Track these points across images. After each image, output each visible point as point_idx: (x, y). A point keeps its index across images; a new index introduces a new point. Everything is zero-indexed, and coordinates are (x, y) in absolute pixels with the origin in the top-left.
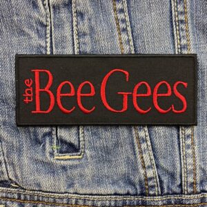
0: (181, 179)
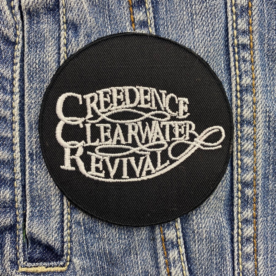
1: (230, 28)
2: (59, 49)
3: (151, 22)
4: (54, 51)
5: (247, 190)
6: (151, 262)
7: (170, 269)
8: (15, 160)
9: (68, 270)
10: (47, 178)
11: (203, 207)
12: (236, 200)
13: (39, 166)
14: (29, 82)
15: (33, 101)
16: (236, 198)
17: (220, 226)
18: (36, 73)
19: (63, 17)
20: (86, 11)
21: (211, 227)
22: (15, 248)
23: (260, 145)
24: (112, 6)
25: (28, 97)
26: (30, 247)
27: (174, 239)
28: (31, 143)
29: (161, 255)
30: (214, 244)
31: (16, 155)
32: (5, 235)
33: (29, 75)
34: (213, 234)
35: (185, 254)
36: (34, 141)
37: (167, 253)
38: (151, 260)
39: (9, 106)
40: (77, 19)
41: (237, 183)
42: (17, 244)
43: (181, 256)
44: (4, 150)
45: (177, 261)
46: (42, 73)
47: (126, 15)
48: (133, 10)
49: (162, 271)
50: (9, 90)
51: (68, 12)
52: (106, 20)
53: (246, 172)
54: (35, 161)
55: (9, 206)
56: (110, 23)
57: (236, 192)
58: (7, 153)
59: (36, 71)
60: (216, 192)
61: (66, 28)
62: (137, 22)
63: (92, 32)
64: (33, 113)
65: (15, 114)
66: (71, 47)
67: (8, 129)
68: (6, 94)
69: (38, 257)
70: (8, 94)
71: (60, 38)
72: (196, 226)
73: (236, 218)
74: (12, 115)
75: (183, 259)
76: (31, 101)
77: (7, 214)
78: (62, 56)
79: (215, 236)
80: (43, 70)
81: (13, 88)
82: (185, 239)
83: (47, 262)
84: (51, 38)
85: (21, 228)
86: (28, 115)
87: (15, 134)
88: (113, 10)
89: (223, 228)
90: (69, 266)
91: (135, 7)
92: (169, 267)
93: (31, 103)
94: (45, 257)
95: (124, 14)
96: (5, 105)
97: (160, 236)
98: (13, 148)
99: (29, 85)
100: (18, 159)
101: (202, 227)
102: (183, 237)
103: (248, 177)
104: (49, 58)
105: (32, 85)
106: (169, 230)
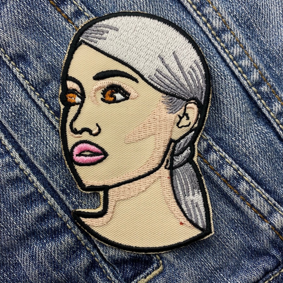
2: (22, 86)
3: (82, 7)
4: (19, 91)
5: (262, 88)
6: (229, 210)
7: (249, 202)
8: (53, 207)
9: (164, 267)
10: (91, 201)
11: (238, 129)
12: (259, 103)
13: (77, 196)
14: (15, 132)
15: (32, 146)
16: (259, 101)
17: (262, 134)
18: (16, 120)
19: (5, 57)
20: (22, 37)
21: (257, 141)
22: (107, 281)
23: (246, 44)
24: (40, 19)
25: (25, 145)
26: (119, 271)
27: (234, 173)
28: (56, 181)
29: (233, 196)
30: (269, 153)
31: (51, 202)
32: (92, 274)
33: (12, 127)
34: (262, 145)
35: (252, 180)
36: (57, 178)
37: (237, 190)
38: (228, 207)
39: (13, 166)
40: (19, 50)
41: (250, 88)
42: (106, 275)
43: (251, 184)
44: (37, 205)
45: (251, 191)
46: (21, 117)
47: (58, 17)
48: (60, 8)
49: (244, 208)
50: (3, 152)
51: (7, 49)
52: (44, 33)
53: (251, 73)
54: (71, 194)
55: (77, 248)
56: (49, 34)
57: (254, 96)
58: (41, 206)
59: (15, 119)
60: (239, 108)
61: (14, 64)
62: (71, 16)
63: (40, 52)
64: (39, 155)
65: (24, 168)
66: (32, 77)
67: (27, 185)
68: (3, 157)
69: (132, 274)
70: (5, 156)
71: (16, 76)
72: (243, 149)
73: (271, 118)
74: (21, 171)
75: (255, 186)
76: (30, 147)
77: (80, 256)
78: (29, 90)
79: (265, 146)
80: (21, 114)
81: (5, 148)
82: (244, 167)
83: (142, 273)
84: (8, 82)
85: (101, 259)
86: (36, 160)
87: (37, 185)
88: (44, 21)
89: (266, 135)
90: (163, 264)
91: (60, 5)
92: (247, 201)
93: (31, 149)
94: (138, 270)
95: (55, 17)
96: (10, 167)
97: (221, 180)
98: (43, 198)
99: (18, 135)
100: (54, 204)
101: (249, 146)
102: (241, 167)
103: (255, 76)
104: (19, 100)
105: (20, 133)
106: (224, 170)
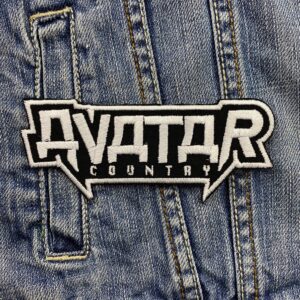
0: (236, 288)
1: (216, 42)
5: (240, 180)
16: (231, 188)
19: (73, 43)
27: (178, 226)
35: (189, 239)
37: (173, 239)
52: (110, 41)
56: (113, 44)
57: (230, 182)
61: (76, 51)
62: (136, 42)
66: (82, 68)
71: (72, 60)
73: (232, 206)
75: (188, 244)
82: (188, 226)
83: (70, 252)
90: (88, 255)
102: (186, 224)
106: (173, 218)
